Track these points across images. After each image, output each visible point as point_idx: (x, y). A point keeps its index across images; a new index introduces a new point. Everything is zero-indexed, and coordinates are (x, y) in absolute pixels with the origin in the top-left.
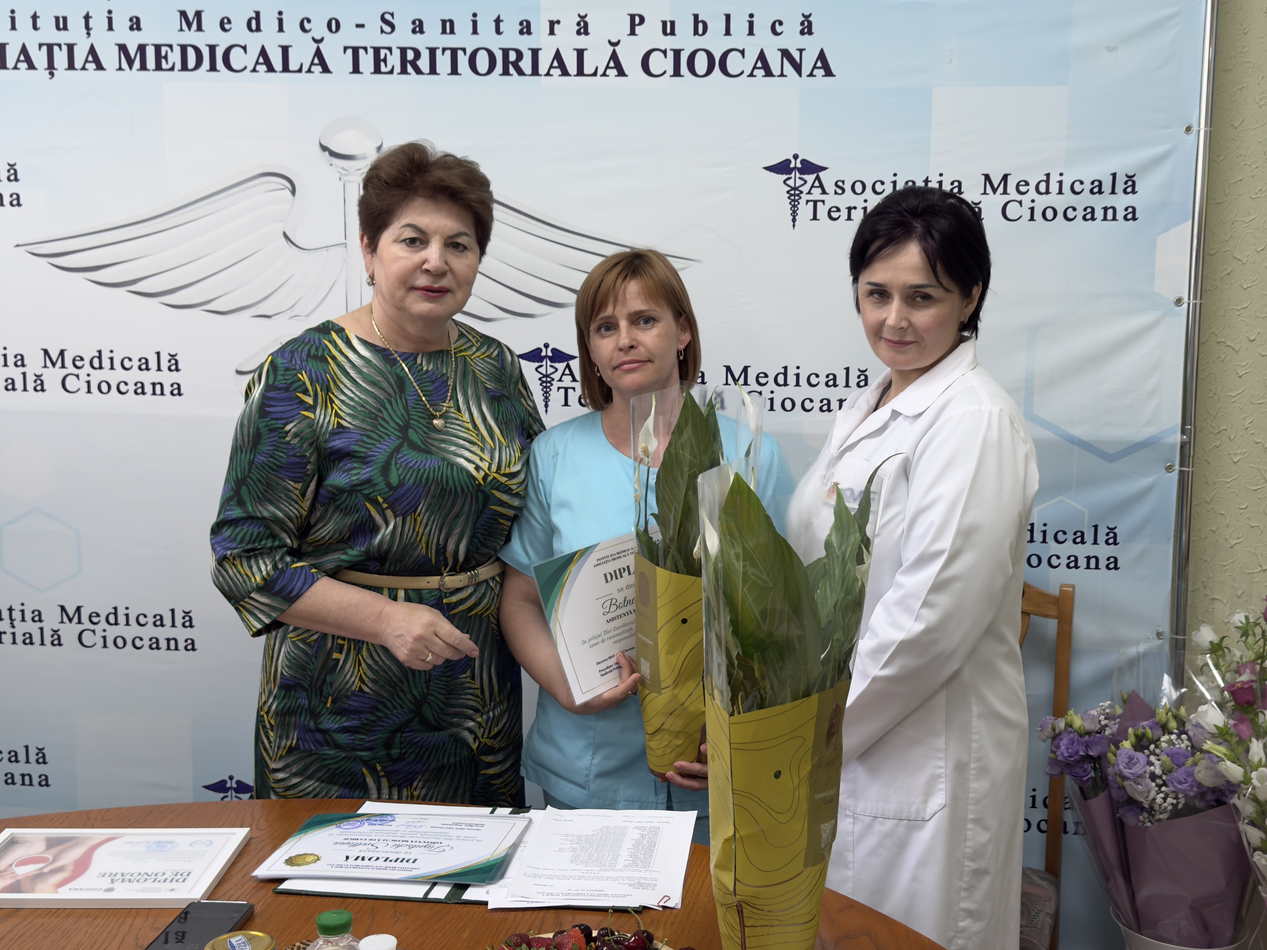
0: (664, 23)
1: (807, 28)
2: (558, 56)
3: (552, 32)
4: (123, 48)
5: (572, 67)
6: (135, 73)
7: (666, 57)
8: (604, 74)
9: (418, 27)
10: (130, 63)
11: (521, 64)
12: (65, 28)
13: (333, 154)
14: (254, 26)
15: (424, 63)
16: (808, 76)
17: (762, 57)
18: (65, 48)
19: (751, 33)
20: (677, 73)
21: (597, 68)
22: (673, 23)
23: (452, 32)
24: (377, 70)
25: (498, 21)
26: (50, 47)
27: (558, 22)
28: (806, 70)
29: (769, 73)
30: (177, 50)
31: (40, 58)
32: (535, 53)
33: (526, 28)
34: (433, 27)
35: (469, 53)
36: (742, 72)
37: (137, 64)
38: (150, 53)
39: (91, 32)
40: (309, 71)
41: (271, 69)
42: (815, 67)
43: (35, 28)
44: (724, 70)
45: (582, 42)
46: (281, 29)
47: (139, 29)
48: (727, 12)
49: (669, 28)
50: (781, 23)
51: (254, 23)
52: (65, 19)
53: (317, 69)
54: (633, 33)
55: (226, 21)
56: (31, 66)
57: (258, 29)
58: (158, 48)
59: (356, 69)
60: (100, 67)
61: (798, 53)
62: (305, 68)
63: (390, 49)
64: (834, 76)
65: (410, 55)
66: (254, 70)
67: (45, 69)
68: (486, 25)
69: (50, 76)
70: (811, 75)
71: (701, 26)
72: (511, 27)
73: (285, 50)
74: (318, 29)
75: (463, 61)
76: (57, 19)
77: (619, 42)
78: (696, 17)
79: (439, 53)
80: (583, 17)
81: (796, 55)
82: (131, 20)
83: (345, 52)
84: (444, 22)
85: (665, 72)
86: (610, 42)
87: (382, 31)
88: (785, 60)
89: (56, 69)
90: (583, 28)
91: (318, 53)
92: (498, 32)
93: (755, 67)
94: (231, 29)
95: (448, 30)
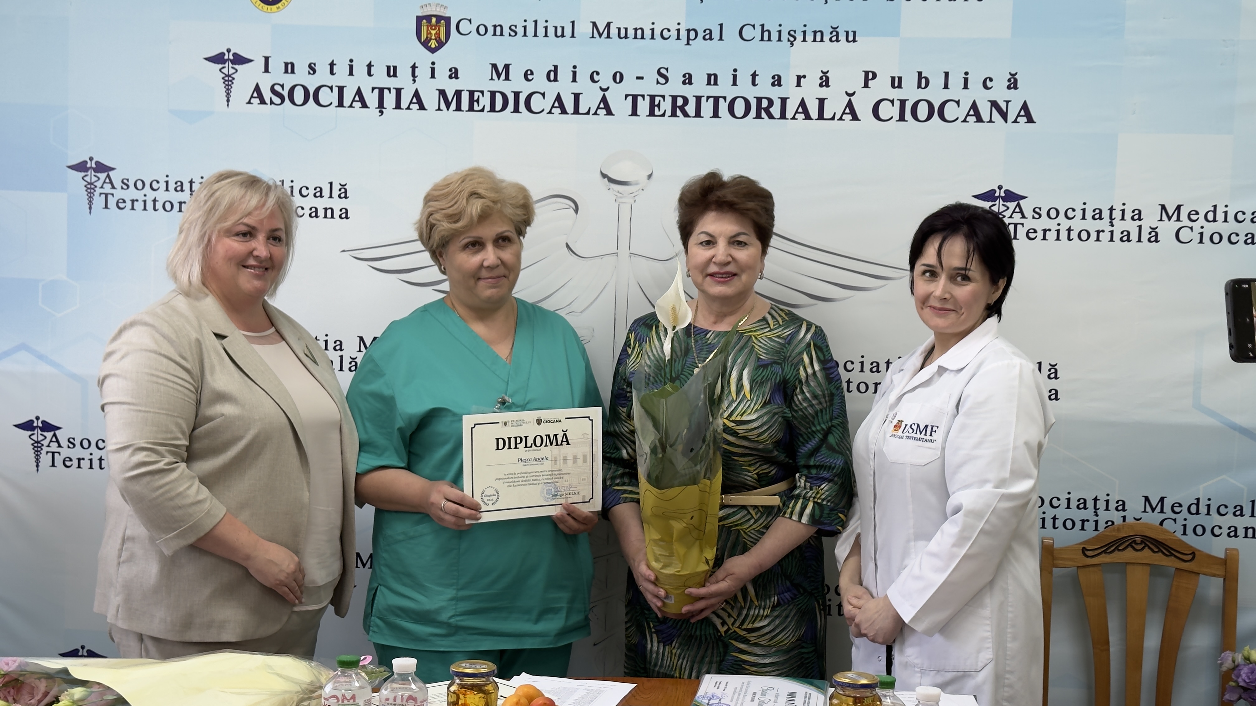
0: (893, 79)
1: (1013, 84)
2: (803, 104)
3: (799, 85)
4: (442, 93)
5: (814, 113)
6: (451, 114)
7: (893, 106)
8: (841, 119)
9: (688, 80)
10: (448, 105)
11: (772, 110)
12: (395, 75)
13: (611, 180)
14: (552, 78)
15: (691, 108)
16: (1013, 122)
17: (974, 106)
18: (394, 92)
19: (966, 87)
20: (902, 118)
21: (835, 114)
22: (900, 79)
23: (716, 83)
24: (652, 114)
25: (754, 75)
26: (381, 91)
27: (804, 77)
28: (1011, 117)
29: (979, 120)
30: (488, 95)
31: (372, 99)
32: (784, 101)
33: (777, 81)
34: (700, 80)
35: (728, 100)
36: (957, 119)
37: (453, 106)
38: (465, 97)
39: (416, 79)
40: (595, 114)
41: (564, 111)
42: (1019, 115)
43: (369, 74)
44: (942, 116)
45: (823, 92)
46: (574, 80)
47: (457, 77)
48: (946, 71)
49: (897, 83)
50: (991, 80)
51: (552, 74)
52: (395, 68)
53: (602, 112)
54: (866, 86)
55: (529, 72)
56: (364, 105)
57: (556, 80)
58: (472, 93)
59: (634, 113)
60: (422, 107)
61: (1005, 103)
62: (592, 111)
63: (663, 97)
64: (1035, 123)
65: (680, 102)
66: (550, 112)
67: (376, 108)
68: (744, 79)
69: (380, 114)
70: (1015, 121)
71: (923, 81)
72: (764, 80)
73: (577, 96)
74: (605, 80)
75: (723, 107)
76: (388, 68)
77: (854, 93)
78: (920, 73)
79: (704, 100)
80: (825, 73)
81: (1003, 106)
82: (450, 70)
83: (626, 99)
84: (709, 76)
85: (892, 118)
86: (846, 92)
87: (658, 82)
88: (993, 108)
89: (386, 108)
90: (825, 82)
91: (604, 100)
92: (754, 84)
93: (968, 115)
94: (533, 79)
95: (712, 83)
